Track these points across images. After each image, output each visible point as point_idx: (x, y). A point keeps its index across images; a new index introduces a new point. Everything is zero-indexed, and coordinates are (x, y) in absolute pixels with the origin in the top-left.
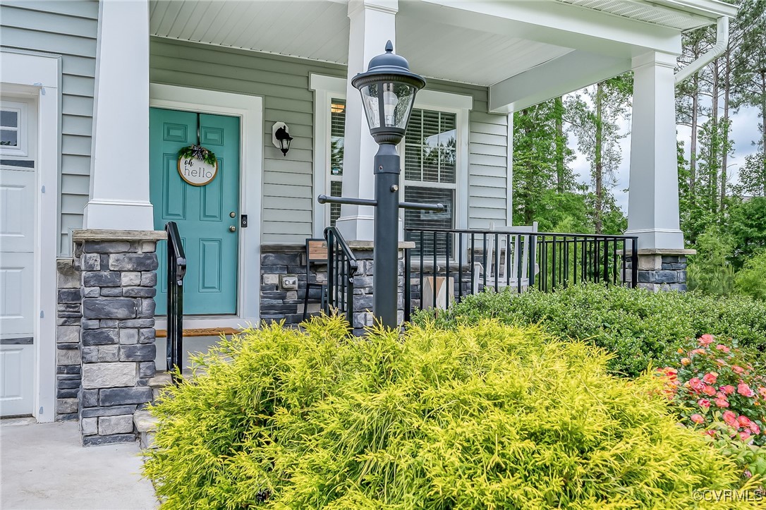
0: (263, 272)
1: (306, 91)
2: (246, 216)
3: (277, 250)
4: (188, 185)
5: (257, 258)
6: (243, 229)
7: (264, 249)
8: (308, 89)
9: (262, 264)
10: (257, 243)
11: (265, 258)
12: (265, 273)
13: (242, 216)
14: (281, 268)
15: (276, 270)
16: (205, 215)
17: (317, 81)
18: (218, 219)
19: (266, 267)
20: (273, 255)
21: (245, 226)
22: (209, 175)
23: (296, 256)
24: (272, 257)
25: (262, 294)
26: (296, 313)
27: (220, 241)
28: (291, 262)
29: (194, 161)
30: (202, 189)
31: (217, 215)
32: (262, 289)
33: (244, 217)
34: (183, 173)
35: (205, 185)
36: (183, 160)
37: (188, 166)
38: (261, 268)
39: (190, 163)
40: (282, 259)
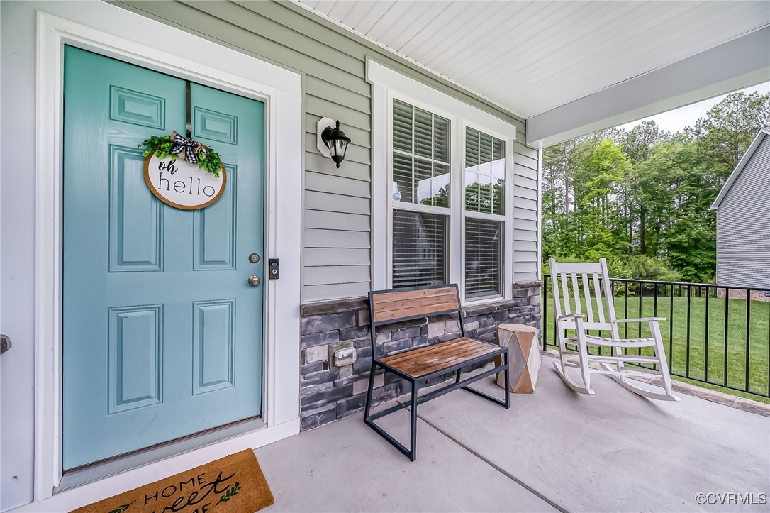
0: (304, 345)
1: (361, 81)
2: (277, 261)
3: (326, 310)
4: (167, 208)
5: (295, 324)
6: (272, 282)
7: (305, 311)
8: (364, 80)
9: (303, 333)
10: (295, 303)
11: (308, 323)
12: (309, 346)
13: (271, 262)
14: (331, 336)
15: (324, 339)
16: (203, 261)
17: (376, 70)
18: (229, 266)
19: (308, 337)
20: (320, 317)
21: (274, 276)
22: (209, 191)
23: (350, 314)
24: (317, 321)
25: (303, 380)
26: (351, 395)
27: (233, 304)
28: (344, 324)
29: (178, 164)
30: (197, 214)
31: (227, 258)
32: (303, 372)
33: (274, 263)
34: (156, 186)
35: (202, 209)
36: (154, 162)
37: (166, 173)
38: (302, 340)
39: (171, 168)
40: (332, 321)
